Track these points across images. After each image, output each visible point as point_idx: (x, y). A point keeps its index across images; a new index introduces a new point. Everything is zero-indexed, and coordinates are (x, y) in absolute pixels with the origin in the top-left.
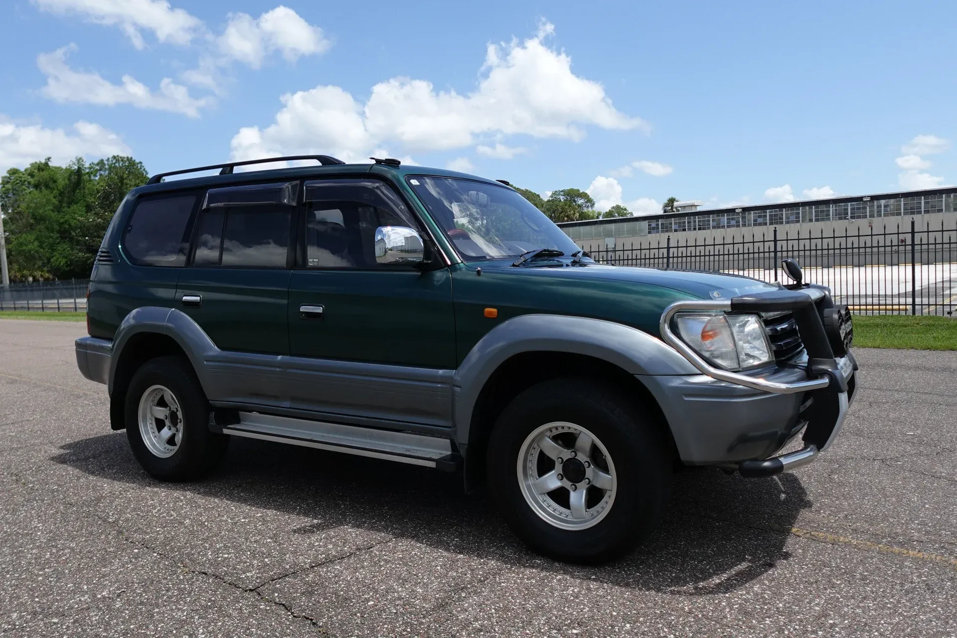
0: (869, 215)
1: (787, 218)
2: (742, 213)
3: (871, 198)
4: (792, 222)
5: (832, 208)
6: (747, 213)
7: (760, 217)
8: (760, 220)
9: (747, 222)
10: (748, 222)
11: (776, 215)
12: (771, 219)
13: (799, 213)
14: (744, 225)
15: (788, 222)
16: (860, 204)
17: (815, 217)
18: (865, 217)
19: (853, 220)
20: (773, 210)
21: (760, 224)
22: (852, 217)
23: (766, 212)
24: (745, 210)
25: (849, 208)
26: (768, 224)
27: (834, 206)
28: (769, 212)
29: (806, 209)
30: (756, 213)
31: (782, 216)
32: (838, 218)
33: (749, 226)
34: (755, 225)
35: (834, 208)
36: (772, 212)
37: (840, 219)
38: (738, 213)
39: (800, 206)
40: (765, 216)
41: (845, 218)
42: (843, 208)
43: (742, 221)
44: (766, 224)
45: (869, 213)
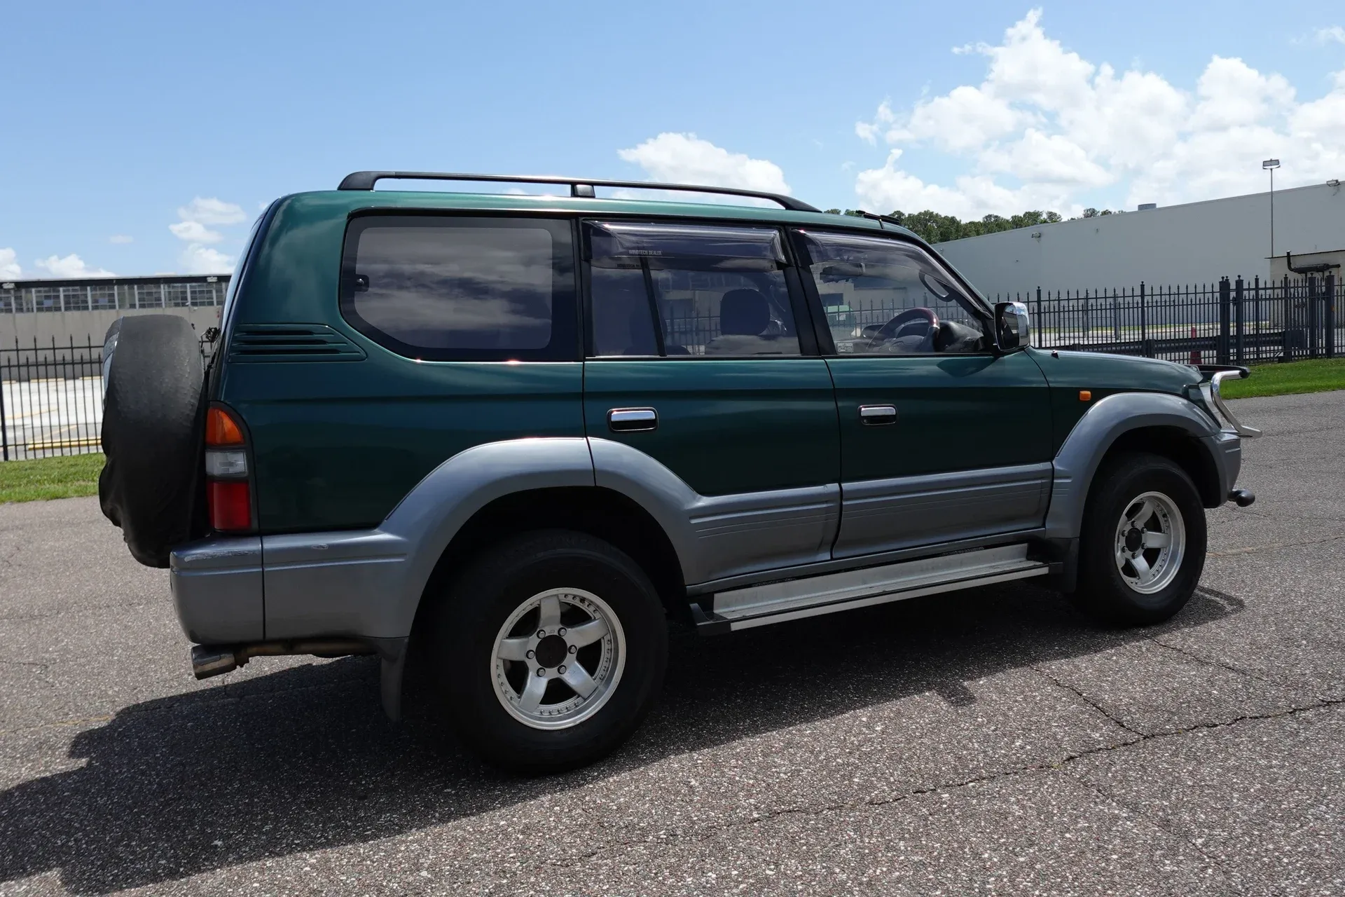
0: (217, 302)
1: (95, 301)
2: (15, 291)
3: (218, 279)
4: (104, 307)
5: (163, 289)
6: (23, 291)
7: (47, 297)
8: (48, 303)
9: (24, 304)
10: (27, 304)
11: (74, 296)
12: (67, 303)
13: (113, 295)
14: (20, 310)
15: (95, 308)
16: (203, 286)
17: (139, 301)
18: (211, 304)
19: (196, 308)
20: (71, 288)
21: (49, 309)
22: (194, 304)
23: (59, 291)
24: (20, 285)
25: (189, 291)
26: (63, 309)
27: (166, 287)
28: (64, 291)
29: (124, 290)
30: (39, 292)
31: (87, 297)
32: (173, 304)
33: (28, 310)
34: (39, 310)
35: (167, 290)
36: (68, 290)
37: (177, 305)
38: (8, 291)
39: (115, 284)
40: (58, 297)
41: (184, 305)
42: (180, 290)
43: (16, 303)
44: (58, 309)
45: (217, 298)
